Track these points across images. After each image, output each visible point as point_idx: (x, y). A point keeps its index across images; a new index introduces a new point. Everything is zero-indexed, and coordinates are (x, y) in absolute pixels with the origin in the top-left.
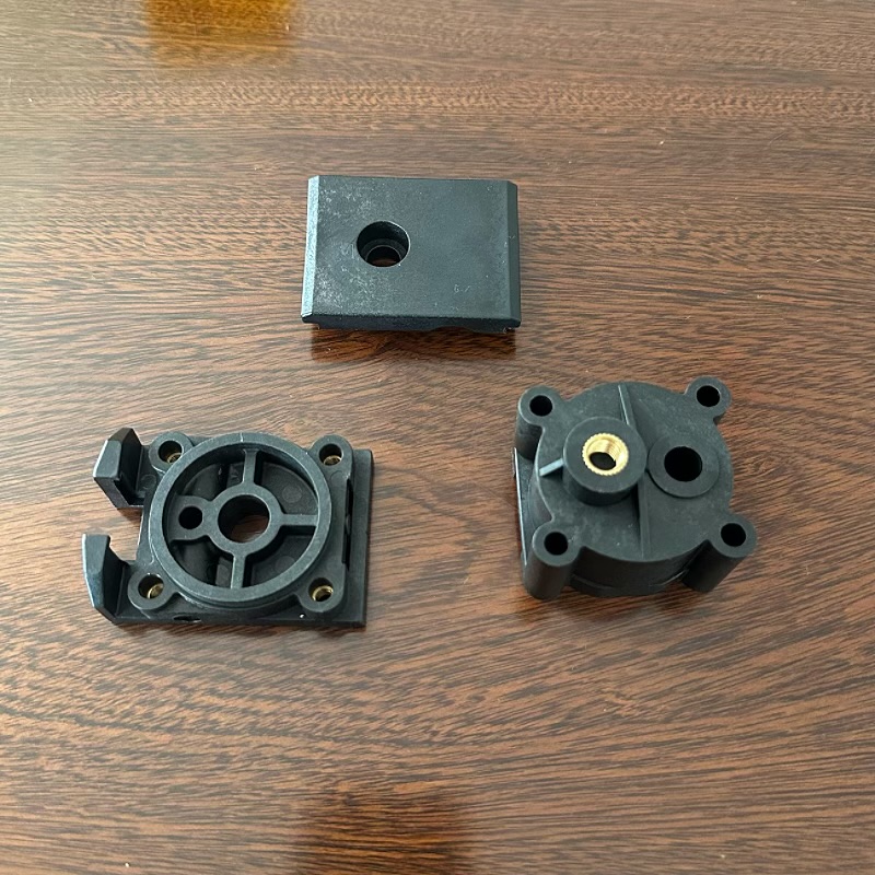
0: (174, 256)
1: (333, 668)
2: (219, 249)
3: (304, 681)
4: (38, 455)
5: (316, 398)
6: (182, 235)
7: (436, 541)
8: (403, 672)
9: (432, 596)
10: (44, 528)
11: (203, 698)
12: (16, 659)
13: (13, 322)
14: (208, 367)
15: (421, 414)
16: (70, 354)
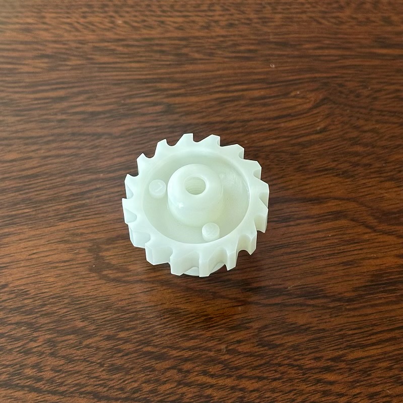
0: (140, 35)
1: (303, 355)
2: (177, 28)
3: (280, 365)
4: (44, 189)
5: (267, 143)
6: (145, 18)
7: (380, 255)
8: (362, 358)
9: (380, 298)
10: (54, 247)
11: (197, 378)
12: (39, 349)
13: (14, 87)
14: (176, 120)
15: (356, 154)
16: (63, 111)
